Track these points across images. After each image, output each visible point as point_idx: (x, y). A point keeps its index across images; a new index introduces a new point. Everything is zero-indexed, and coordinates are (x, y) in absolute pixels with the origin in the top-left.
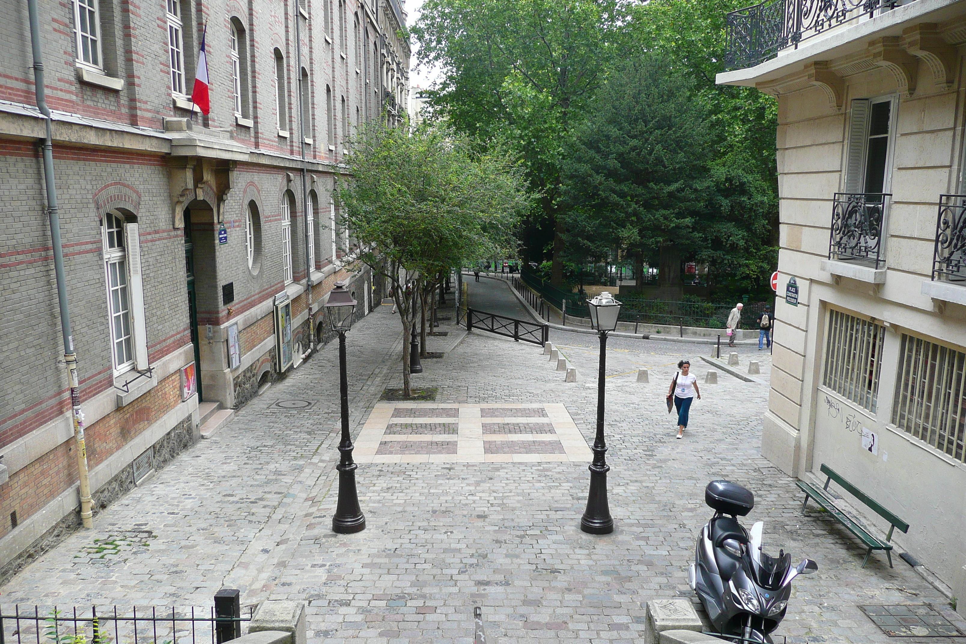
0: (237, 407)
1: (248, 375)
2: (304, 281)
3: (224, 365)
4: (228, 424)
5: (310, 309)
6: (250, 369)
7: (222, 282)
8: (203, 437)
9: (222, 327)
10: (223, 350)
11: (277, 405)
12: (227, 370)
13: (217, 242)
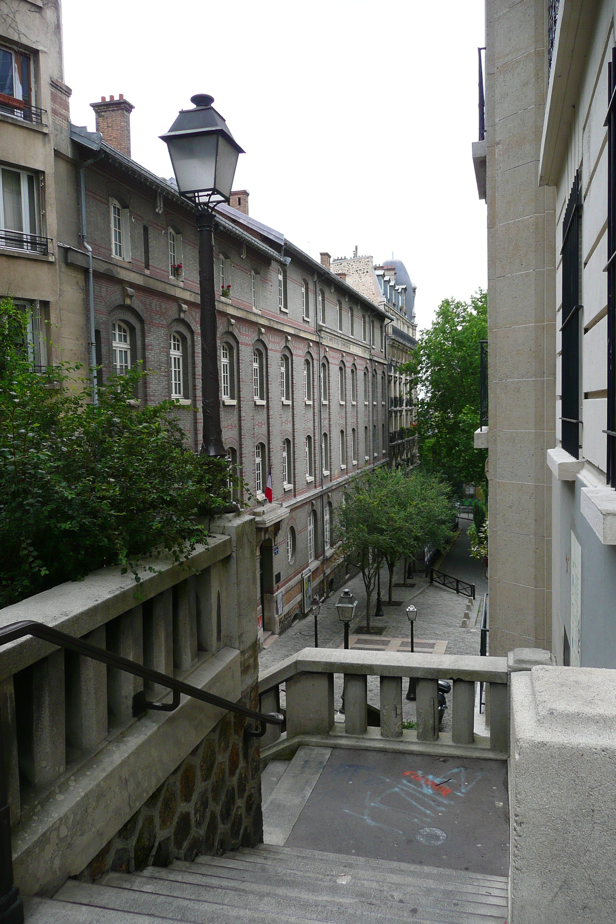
0: (280, 634)
1: (287, 616)
2: (321, 558)
3: (275, 613)
4: (275, 642)
5: (325, 574)
6: (288, 613)
7: (275, 573)
8: (264, 649)
9: (275, 595)
10: (275, 606)
11: (300, 633)
12: (276, 616)
13: (274, 555)
